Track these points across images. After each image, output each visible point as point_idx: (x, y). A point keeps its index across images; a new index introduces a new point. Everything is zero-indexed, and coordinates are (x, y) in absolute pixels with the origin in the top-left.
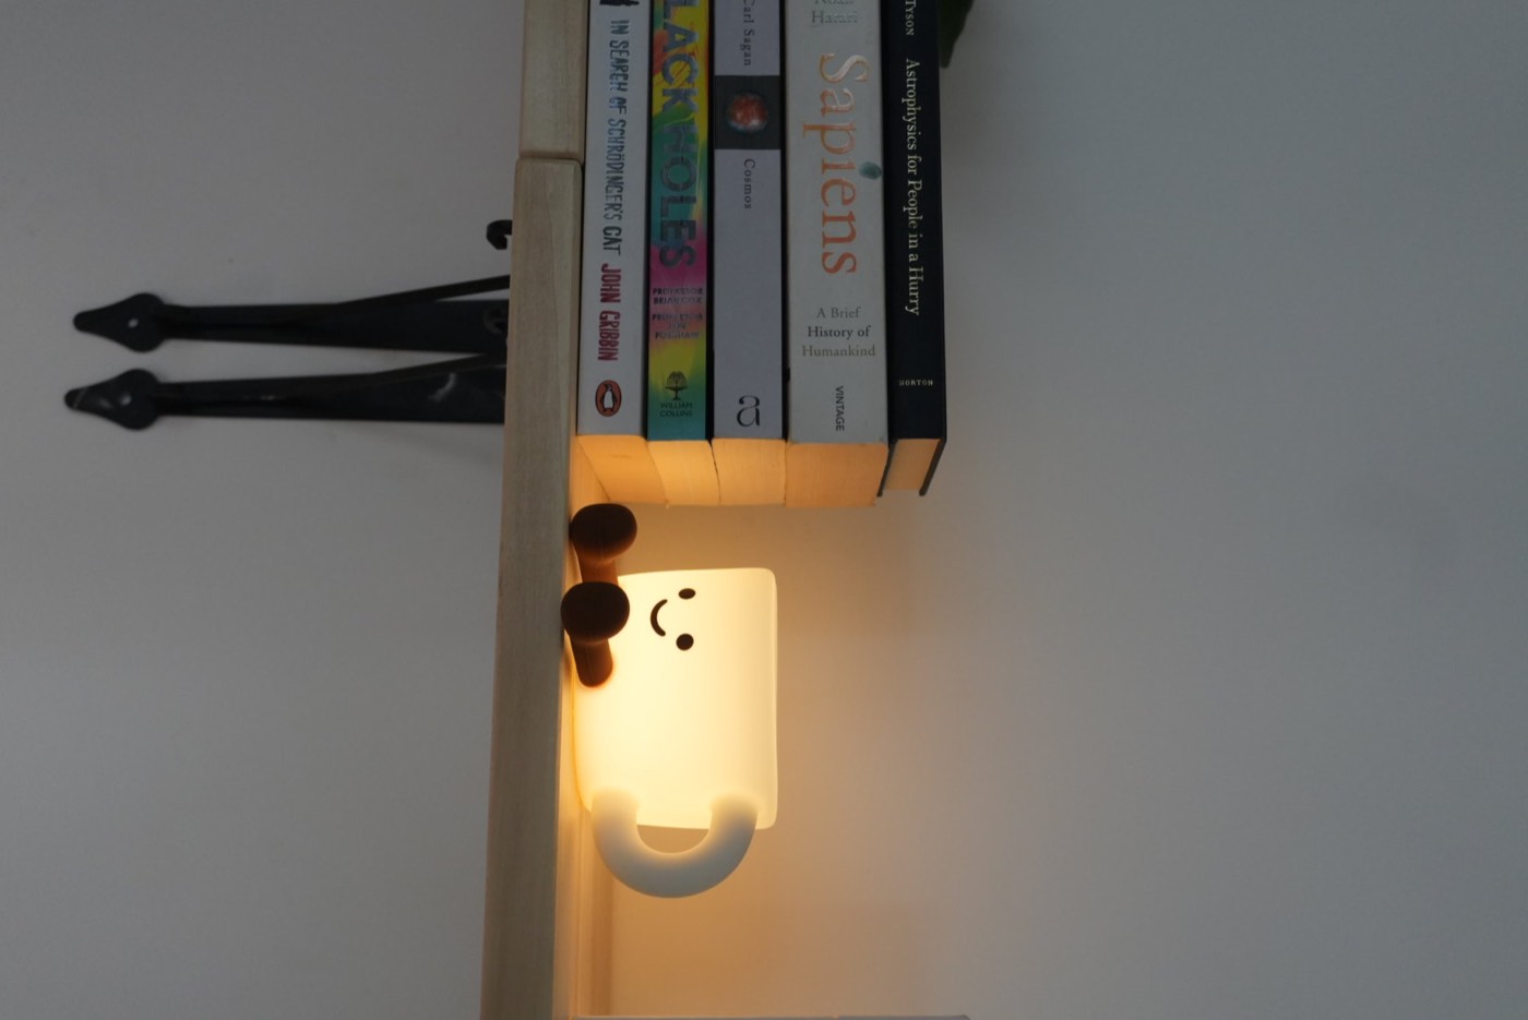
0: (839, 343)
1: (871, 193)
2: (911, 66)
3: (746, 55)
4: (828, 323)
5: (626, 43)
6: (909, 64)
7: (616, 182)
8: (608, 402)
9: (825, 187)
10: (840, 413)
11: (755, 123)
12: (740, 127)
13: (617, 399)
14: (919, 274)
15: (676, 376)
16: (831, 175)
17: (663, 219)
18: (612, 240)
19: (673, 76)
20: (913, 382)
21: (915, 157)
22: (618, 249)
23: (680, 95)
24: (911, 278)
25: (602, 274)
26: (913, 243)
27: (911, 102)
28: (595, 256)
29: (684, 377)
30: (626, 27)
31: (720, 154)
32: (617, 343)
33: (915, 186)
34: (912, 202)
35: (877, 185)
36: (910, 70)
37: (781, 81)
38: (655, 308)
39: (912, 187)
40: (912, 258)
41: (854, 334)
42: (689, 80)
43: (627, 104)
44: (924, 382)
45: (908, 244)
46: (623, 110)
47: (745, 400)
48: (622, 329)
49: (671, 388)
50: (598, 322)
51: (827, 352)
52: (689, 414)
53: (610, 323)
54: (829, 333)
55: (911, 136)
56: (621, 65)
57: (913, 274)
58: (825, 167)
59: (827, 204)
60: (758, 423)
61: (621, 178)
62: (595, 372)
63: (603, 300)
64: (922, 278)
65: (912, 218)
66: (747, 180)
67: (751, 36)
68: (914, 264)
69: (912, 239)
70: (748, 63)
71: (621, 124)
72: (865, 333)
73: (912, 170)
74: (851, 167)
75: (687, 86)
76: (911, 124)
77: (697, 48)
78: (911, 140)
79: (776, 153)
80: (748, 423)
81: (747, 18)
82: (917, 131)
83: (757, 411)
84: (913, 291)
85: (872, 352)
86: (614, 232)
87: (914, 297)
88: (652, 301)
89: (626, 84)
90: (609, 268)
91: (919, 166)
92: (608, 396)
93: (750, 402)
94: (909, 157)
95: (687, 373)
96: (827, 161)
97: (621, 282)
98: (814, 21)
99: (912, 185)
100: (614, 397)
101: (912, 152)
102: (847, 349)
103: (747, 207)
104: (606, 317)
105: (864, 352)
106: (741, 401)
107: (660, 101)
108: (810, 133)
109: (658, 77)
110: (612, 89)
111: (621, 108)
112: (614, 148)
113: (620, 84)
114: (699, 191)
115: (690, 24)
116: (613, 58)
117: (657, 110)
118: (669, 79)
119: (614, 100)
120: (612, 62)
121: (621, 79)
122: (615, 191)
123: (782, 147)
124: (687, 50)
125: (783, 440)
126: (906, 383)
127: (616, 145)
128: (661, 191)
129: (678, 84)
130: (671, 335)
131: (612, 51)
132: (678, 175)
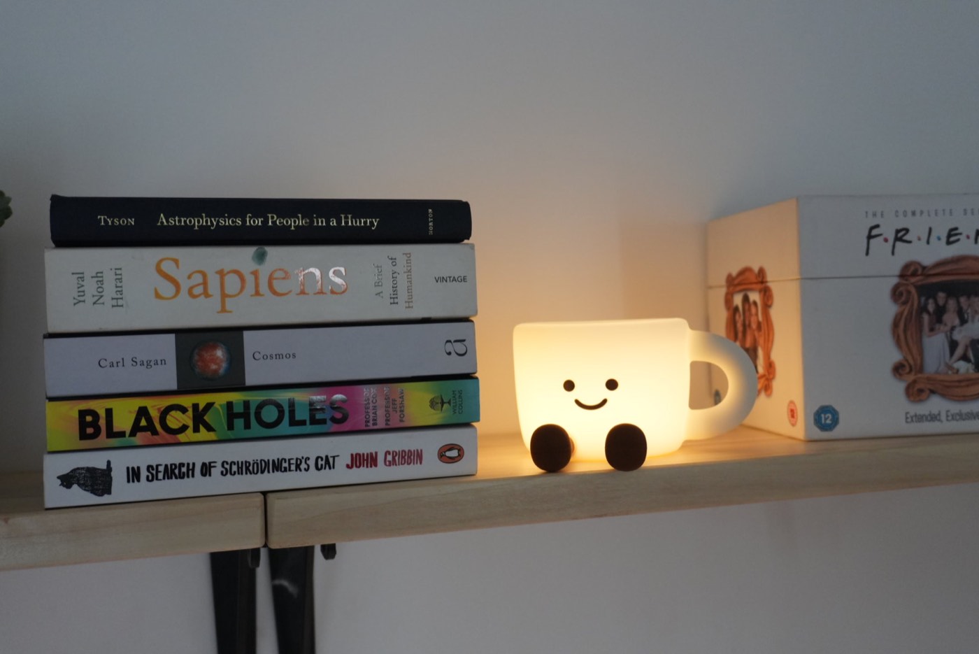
0: (402, 281)
1: (277, 255)
2: (164, 221)
3: (156, 363)
4: (387, 289)
5: (149, 468)
6: (162, 223)
7: (277, 466)
8: (454, 453)
9: (275, 293)
10: (454, 279)
11: (219, 353)
12: (224, 365)
13: (451, 447)
14: (346, 218)
15: (433, 404)
16: (264, 288)
17: (308, 422)
18: (326, 463)
19: (181, 425)
20: (431, 224)
21: (248, 219)
22: (334, 457)
23: (199, 418)
24: (350, 224)
25: (354, 468)
26: (321, 222)
27: (199, 222)
28: (341, 475)
29: (433, 399)
30: (133, 468)
31: (250, 381)
32: (410, 451)
33: (273, 220)
34: (287, 222)
35: (274, 252)
36: (167, 221)
37: (180, 333)
38: (381, 424)
39: (274, 223)
40: (334, 223)
41: (395, 269)
42: (183, 410)
43: (207, 461)
44: (431, 215)
45: (322, 227)
46: (212, 465)
47: (448, 351)
48: (398, 449)
49: (442, 406)
50: (393, 468)
51: (409, 290)
52: (460, 392)
53: (394, 458)
54: (395, 288)
55: (229, 222)
56: (172, 472)
57: (347, 223)
58: (257, 293)
59: (290, 291)
60: (464, 341)
61: (273, 461)
62: (432, 466)
63: (376, 465)
64: (350, 216)
65: (300, 222)
66: (271, 357)
67: (138, 361)
68: (339, 222)
69: (318, 223)
70: (163, 362)
71: (226, 466)
72: (393, 260)
73: (259, 222)
74: (255, 273)
75: (190, 413)
76: (218, 222)
77: (153, 407)
78: (233, 222)
79: (246, 334)
80: (464, 347)
81: (120, 364)
82: (225, 217)
83: (456, 341)
84: (360, 223)
85: (408, 255)
86: (320, 462)
87: (365, 223)
88: (375, 427)
89: (188, 464)
90: (350, 463)
91: (255, 216)
92: (449, 454)
93: (449, 347)
94: (248, 224)
95: (431, 396)
96: (253, 291)
97: (361, 453)
98: (122, 306)
99: (272, 222)
100: (450, 449)
101: (244, 221)
102: (406, 274)
103: (294, 356)
104: (390, 462)
105: (408, 261)
106: (449, 354)
107: (204, 434)
108: (228, 307)
109: (182, 437)
110: (193, 476)
111: (210, 467)
112: (247, 469)
113: (188, 470)
114: (283, 396)
115: (130, 412)
116: (164, 478)
117: (211, 436)
118: (184, 428)
119: (203, 474)
120: (168, 478)
121: (184, 469)
122: (285, 465)
123: (240, 329)
124: (154, 414)
125: (472, 321)
126: (431, 228)
127: (245, 468)
128: (284, 428)
129: (187, 419)
130: (402, 411)
131: (157, 479)
132: (270, 414)
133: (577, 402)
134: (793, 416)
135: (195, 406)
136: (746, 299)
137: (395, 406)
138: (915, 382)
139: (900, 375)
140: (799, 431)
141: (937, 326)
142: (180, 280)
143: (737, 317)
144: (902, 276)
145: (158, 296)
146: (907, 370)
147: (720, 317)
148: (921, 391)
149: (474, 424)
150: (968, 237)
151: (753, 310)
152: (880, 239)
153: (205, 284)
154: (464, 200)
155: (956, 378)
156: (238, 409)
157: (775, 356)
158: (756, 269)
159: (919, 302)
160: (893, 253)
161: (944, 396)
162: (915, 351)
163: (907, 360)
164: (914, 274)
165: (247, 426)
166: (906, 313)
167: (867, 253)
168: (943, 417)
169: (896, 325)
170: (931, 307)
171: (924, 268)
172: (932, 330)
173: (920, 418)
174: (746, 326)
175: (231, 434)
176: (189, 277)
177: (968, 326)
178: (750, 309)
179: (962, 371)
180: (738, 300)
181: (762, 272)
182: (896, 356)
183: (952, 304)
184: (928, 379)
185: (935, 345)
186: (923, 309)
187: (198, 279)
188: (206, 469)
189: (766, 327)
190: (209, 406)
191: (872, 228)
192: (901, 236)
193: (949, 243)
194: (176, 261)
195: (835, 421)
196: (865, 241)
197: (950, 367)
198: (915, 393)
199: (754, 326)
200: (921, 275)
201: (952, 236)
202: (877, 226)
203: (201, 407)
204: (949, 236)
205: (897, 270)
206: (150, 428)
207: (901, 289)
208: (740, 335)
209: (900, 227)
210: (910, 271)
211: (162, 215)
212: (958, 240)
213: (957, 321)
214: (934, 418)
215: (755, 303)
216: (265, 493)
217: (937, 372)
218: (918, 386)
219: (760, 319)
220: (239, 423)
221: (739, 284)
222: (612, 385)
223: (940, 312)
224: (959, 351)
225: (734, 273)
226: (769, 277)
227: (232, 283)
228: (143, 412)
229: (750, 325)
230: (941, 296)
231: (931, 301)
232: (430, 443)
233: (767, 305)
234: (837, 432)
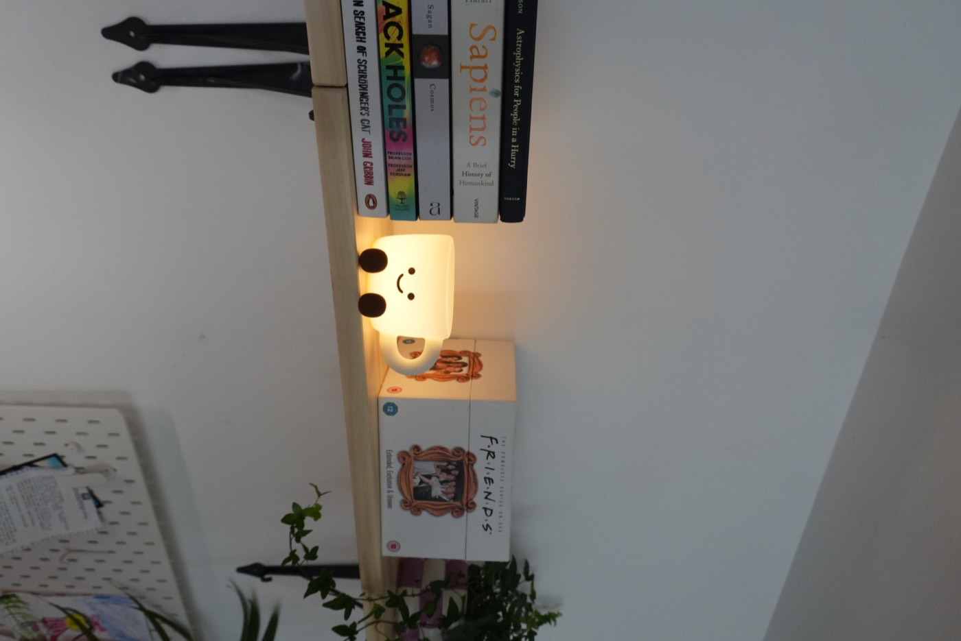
0: (477, 179)
1: (496, 103)
3: (429, 21)
4: (472, 170)
5: (363, 13)
6: (519, 32)
7: (364, 95)
8: (371, 204)
9: (471, 102)
10: (476, 210)
11: (435, 63)
12: (427, 66)
13: (375, 202)
14: (516, 148)
15: (401, 193)
16: (475, 95)
17: (391, 116)
18: (366, 126)
19: (390, 35)
20: (511, 199)
21: (518, 87)
22: (369, 131)
23: (394, 48)
24: (513, 150)
25: (362, 143)
26: (514, 133)
27: (518, 55)
28: (358, 135)
29: (405, 194)
30: (362, 2)
31: (417, 81)
32: (373, 177)
33: (518, 103)
34: (516, 111)
35: (498, 102)
36: (519, 35)
37: (449, 37)
38: (390, 161)
39: (516, 103)
40: (514, 140)
41: (484, 176)
42: (400, 37)
43: (367, 50)
44: (515, 199)
45: (511, 133)
46: (365, 54)
47: (433, 204)
48: (374, 170)
49: (400, 199)
50: (363, 167)
51: (471, 183)
52: (408, 210)
53: (368, 167)
54: (472, 175)
55: (517, 75)
56: (360, 27)
57: (513, 148)
58: (472, 90)
59: (472, 111)
60: (439, 214)
61: (367, 93)
62: (364, 190)
63: (364, 156)
64: (517, 150)
65: (515, 120)
66: (432, 96)
67: (431, 9)
68: (515, 144)
69: (514, 130)
70: (430, 26)
71: (364, 62)
72: (490, 175)
73: (517, 94)
74: (484, 89)
75: (397, 42)
76: (517, 68)
77: (402, 18)
78: (517, 77)
79: (447, 81)
80: (435, 214)
82: (520, 72)
83: (439, 209)
84: (513, 157)
85: (492, 184)
86: (366, 122)
87: (513, 160)
88: (387, 158)
89: (365, 38)
90: (365, 140)
91: (520, 92)
92: (371, 201)
93: (435, 205)
94: (516, 87)
95: (406, 191)
96: (473, 87)
97: (372, 148)
98: (466, 1)
100: (374, 202)
101: (517, 84)
102: (480, 182)
103: (432, 110)
104: (366, 165)
105: (488, 184)
106: (431, 205)
107: (384, 50)
108: (465, 71)
109: (382, 35)
110: (357, 41)
111: (363, 53)
112: (362, 76)
113: (361, 38)
114: (407, 102)
115: (398, 2)
116: (356, 22)
117: (383, 55)
118: (388, 37)
119: (359, 48)
120: (356, 25)
121: (361, 35)
122: (364, 100)
123: (450, 77)
124: (397, 19)
125: (451, 219)
126: (507, 199)
127: (362, 75)
128: (388, 101)
129: (393, 40)
130: (397, 174)
131: (355, 17)
132: (396, 93)
133: (402, 276)
134: (393, 390)
135: (402, 46)
136: (464, 365)
137: (400, 171)
138: (409, 456)
139: (414, 449)
140: (385, 394)
141: (440, 469)
142: (481, 41)
143: (455, 358)
144: (469, 453)
145: (472, 26)
146: (416, 453)
147: (457, 347)
148: (404, 459)
149: (389, 216)
150: (488, 488)
151: (457, 369)
152: (490, 444)
153: (479, 57)
154: (524, 218)
155: (411, 477)
156: (400, 73)
157: (429, 381)
158: (480, 373)
159: (453, 461)
160: (481, 450)
161: (401, 470)
162: (427, 457)
163: (421, 452)
164: (469, 460)
165: (389, 78)
166: (448, 454)
167: (482, 436)
168: (389, 469)
169: (442, 448)
170: (450, 467)
171: (472, 465)
172: (438, 467)
173: (389, 457)
174: (448, 363)
175: (384, 67)
176: (484, 47)
177: (440, 485)
178: (458, 367)
179: (414, 480)
180: (465, 359)
181: (478, 376)
182: (424, 447)
183: (452, 477)
184: (411, 463)
185: (430, 467)
186: (450, 463)
187: (482, 52)
188: (362, 50)
189: (447, 377)
190: (402, 55)
191: (496, 440)
192: (491, 454)
193: (485, 478)
194: (494, 39)
195: (388, 414)
196: (490, 436)
197: (417, 474)
198: (403, 456)
199: (448, 369)
200: (469, 463)
201: (489, 480)
202: (497, 442)
203: (401, 49)
204: (489, 479)
205: (471, 451)
206: (388, 15)
207: (461, 453)
208: (444, 359)
209: (496, 454)
210: (471, 458)
211: (523, 32)
212: (487, 483)
213: (442, 479)
214: (389, 464)
215: (461, 371)
216: (347, 86)
217: (414, 468)
218: (407, 458)
219: (452, 373)
220: (391, 73)
221: (474, 360)
222: (411, 296)
223: (448, 472)
224: (425, 480)
225: (480, 358)
226: (474, 382)
227: (479, 74)
228: (398, 11)
229: (449, 366)
230: (457, 473)
231: (454, 467)
232: (378, 189)
233: (459, 378)
234: (383, 415)
